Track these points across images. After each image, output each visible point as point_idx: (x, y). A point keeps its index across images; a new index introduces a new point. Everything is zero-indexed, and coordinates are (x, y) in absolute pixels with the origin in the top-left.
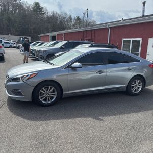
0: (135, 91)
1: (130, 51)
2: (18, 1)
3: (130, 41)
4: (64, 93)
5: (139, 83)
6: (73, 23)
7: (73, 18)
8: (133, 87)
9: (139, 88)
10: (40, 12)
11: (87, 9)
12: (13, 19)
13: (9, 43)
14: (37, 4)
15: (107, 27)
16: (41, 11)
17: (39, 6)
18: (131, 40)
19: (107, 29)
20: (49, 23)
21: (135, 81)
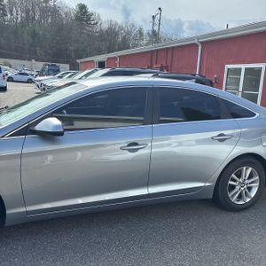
0: (240, 197)
1: (241, 89)
2: (51, 3)
3: (240, 69)
4: (8, 212)
5: (251, 176)
6: (145, 42)
7: (145, 32)
8: (233, 187)
9: (250, 189)
10: (87, 21)
11: (160, 9)
12: (41, 33)
13: (27, 74)
14: (82, 7)
15: (196, 41)
16: (89, 19)
17: (86, 12)
18: (243, 67)
19: (194, 46)
20: (102, 40)
21: (241, 171)
